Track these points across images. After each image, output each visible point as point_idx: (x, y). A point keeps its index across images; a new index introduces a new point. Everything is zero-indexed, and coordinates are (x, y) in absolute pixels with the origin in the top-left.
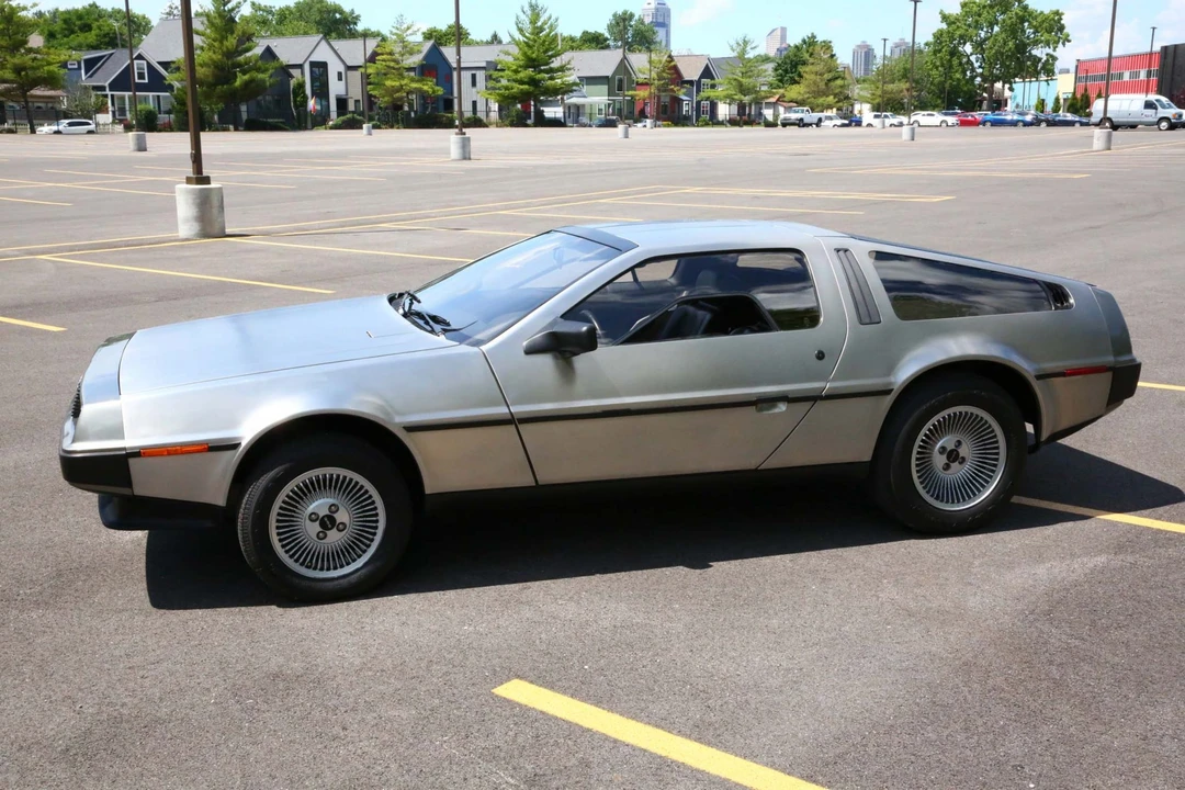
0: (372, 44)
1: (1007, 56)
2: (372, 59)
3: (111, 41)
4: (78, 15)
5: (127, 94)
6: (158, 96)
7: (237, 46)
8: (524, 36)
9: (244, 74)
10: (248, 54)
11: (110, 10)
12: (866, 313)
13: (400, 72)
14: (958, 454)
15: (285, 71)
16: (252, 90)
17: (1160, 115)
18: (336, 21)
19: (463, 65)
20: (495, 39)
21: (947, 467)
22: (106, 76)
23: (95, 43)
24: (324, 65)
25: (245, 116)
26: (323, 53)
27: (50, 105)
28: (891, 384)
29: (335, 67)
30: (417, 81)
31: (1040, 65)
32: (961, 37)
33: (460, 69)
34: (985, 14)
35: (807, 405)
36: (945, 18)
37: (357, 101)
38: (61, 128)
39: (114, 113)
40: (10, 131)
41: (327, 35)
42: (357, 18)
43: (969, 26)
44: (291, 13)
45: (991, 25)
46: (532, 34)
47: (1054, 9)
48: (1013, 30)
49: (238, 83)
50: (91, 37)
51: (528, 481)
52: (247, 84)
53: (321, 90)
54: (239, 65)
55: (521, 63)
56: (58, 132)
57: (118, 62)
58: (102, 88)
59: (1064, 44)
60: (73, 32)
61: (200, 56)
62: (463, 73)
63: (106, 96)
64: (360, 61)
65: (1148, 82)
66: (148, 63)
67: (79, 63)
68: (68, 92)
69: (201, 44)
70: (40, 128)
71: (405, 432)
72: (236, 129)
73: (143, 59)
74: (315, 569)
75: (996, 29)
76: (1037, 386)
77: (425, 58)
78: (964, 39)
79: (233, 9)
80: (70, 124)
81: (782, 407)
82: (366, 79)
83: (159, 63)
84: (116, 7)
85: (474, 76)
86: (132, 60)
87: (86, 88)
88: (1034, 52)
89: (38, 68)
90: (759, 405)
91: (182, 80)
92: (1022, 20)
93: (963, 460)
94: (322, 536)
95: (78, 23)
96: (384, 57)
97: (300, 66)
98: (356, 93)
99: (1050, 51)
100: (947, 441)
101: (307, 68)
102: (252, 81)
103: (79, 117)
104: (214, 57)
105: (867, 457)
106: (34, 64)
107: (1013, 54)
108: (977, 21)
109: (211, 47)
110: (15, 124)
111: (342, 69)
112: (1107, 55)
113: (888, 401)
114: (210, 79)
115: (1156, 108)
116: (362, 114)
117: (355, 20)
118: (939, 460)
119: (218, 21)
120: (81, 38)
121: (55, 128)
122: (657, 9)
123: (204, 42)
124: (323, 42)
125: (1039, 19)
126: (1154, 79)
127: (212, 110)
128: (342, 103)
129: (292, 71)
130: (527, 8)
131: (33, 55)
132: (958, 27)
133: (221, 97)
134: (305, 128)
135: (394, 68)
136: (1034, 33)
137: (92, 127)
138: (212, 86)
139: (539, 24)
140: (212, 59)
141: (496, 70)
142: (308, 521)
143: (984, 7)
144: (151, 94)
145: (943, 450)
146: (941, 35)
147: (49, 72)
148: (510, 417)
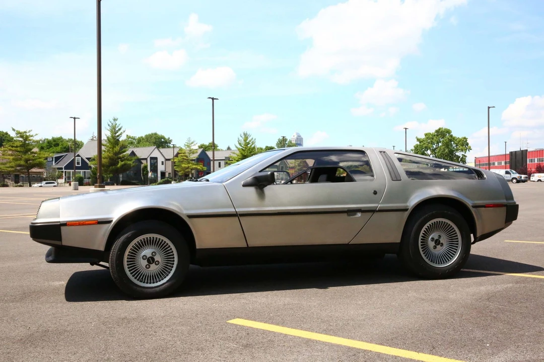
0: (176, 151)
1: (446, 155)
2: (177, 156)
3: (67, 150)
4: (54, 140)
5: (71, 171)
6: (85, 172)
7: (120, 150)
8: (241, 146)
9: (122, 162)
10: (124, 154)
11: (67, 139)
12: (395, 177)
13: (189, 161)
14: (440, 241)
15: (139, 160)
16: (125, 168)
17: (512, 177)
18: (162, 142)
19: (215, 159)
20: (229, 148)
21: (435, 247)
22: (63, 164)
23: (60, 151)
24: (156, 158)
25: (121, 179)
26: (156, 154)
27: (38, 176)
28: (407, 206)
29: (160, 159)
30: (195, 165)
31: (460, 159)
32: (426, 147)
33: (214, 160)
34: (435, 138)
35: (370, 214)
36: (418, 140)
37: (169, 174)
38: (42, 185)
39: (65, 179)
40: (20, 186)
41: (158, 147)
42: (171, 141)
43: (429, 143)
44: (143, 139)
45: (438, 143)
46: (245, 145)
47: (464, 136)
48: (447, 145)
49: (119, 165)
50: (59, 149)
51: (243, 244)
52: (123, 166)
53: (154, 168)
54: (120, 158)
55: (240, 157)
56: (41, 186)
57: (69, 157)
58: (62, 169)
59: (469, 151)
60: (51, 147)
61: (104, 154)
62: (215, 162)
63: (63, 172)
64: (171, 156)
65: (506, 166)
66: (82, 158)
67: (53, 158)
68: (47, 170)
69: (104, 150)
70: (33, 185)
71: (188, 218)
72: (117, 185)
73: (80, 156)
74: (144, 282)
75: (440, 144)
76: (473, 210)
77: (199, 156)
78: (427, 148)
79: (118, 136)
80: (46, 183)
81: (359, 215)
82: (174, 164)
83: (87, 158)
84: (70, 138)
85: (220, 163)
86: (75, 157)
87: (54, 168)
88: (457, 154)
89: (35, 160)
90: (349, 213)
91: (96, 164)
92: (451, 141)
93: (442, 245)
94: (148, 267)
95: (54, 143)
96: (182, 154)
97: (146, 159)
98: (169, 170)
99: (463, 153)
100: (434, 235)
101: (149, 159)
102: (125, 164)
103: (51, 180)
104: (110, 155)
105: (398, 241)
106: (34, 158)
107: (448, 155)
108: (432, 141)
109: (108, 151)
110: (23, 184)
111: (164, 160)
112: (488, 155)
113: (407, 214)
114: (108, 164)
115: (510, 174)
116: (171, 178)
117: (170, 142)
118: (431, 244)
119: (112, 140)
120: (55, 149)
121: (40, 185)
122: (297, 138)
123: (105, 148)
124: (156, 149)
125: (457, 140)
126: (508, 165)
127: (107, 177)
128: (163, 174)
129: (143, 161)
130: (242, 135)
131: (33, 155)
132: (424, 144)
133: (112, 172)
134: (147, 184)
135: (185, 159)
136: (456, 146)
137: (56, 184)
138: (108, 167)
139: (248, 141)
140: (108, 156)
141: (229, 160)
142: (142, 259)
143: (434, 135)
144: (82, 171)
145: (433, 239)
146: (417, 147)
147: (39, 162)
148: (235, 213)
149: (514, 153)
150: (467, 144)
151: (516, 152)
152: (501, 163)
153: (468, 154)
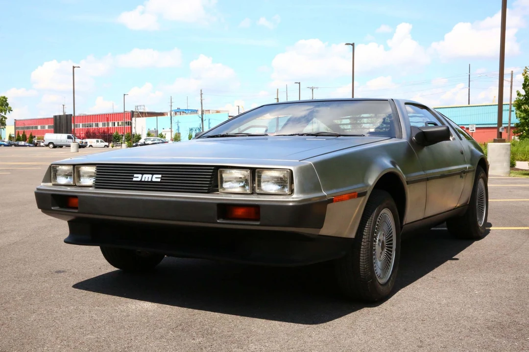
47: (3, 96)
59: (9, 112)
99: (3, 115)
105: (468, 203)
126: (52, 129)
149: (58, 118)
150: (7, 105)
151: (60, 116)
152: (44, 127)
153: (8, 115)
